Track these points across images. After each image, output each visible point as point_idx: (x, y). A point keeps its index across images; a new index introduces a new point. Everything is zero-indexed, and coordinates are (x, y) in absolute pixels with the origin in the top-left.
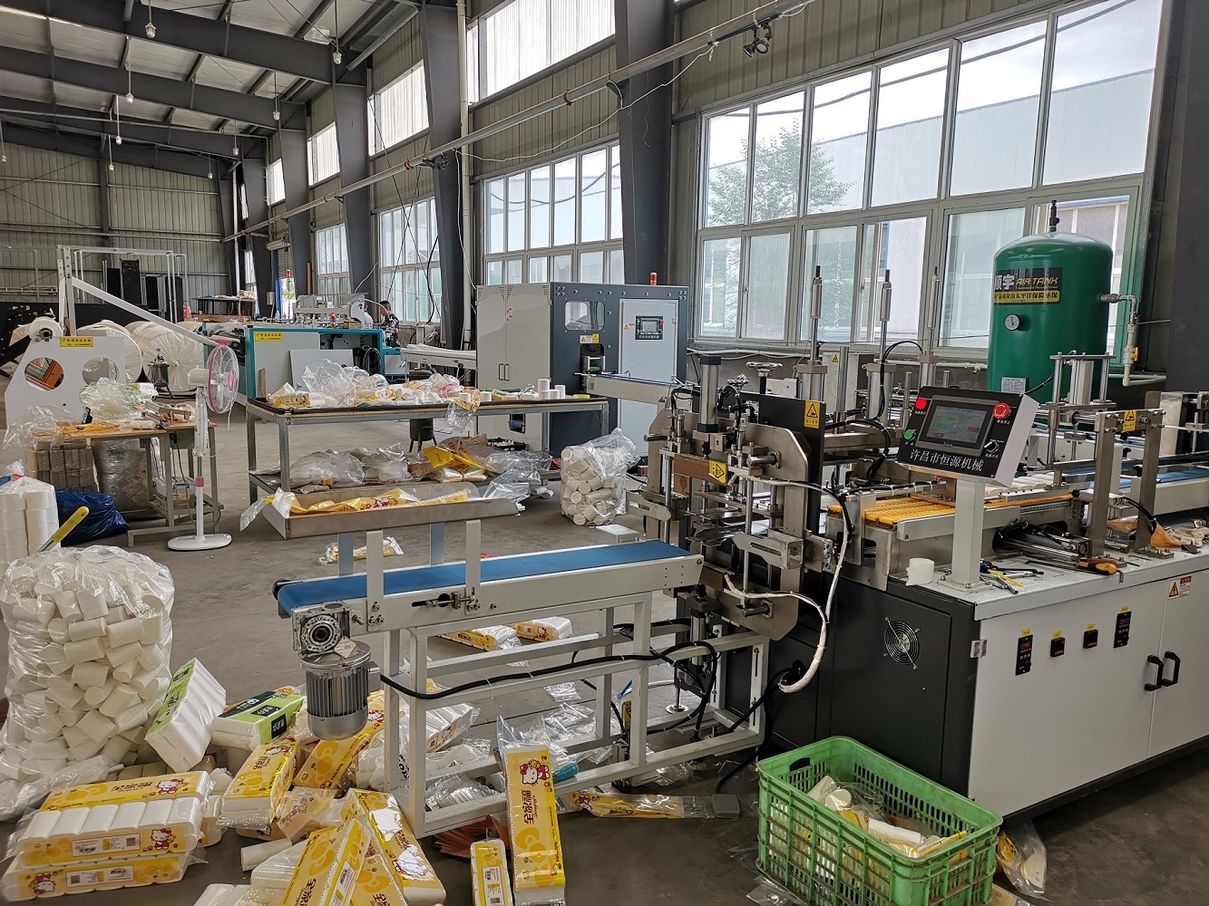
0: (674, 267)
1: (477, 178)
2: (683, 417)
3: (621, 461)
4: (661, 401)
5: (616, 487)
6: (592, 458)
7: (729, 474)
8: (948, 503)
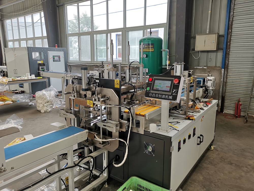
0: (61, 43)
1: (2, 19)
2: (76, 86)
3: (53, 94)
4: (62, 78)
5: (52, 101)
6: (44, 94)
7: (94, 104)
8: (154, 105)
